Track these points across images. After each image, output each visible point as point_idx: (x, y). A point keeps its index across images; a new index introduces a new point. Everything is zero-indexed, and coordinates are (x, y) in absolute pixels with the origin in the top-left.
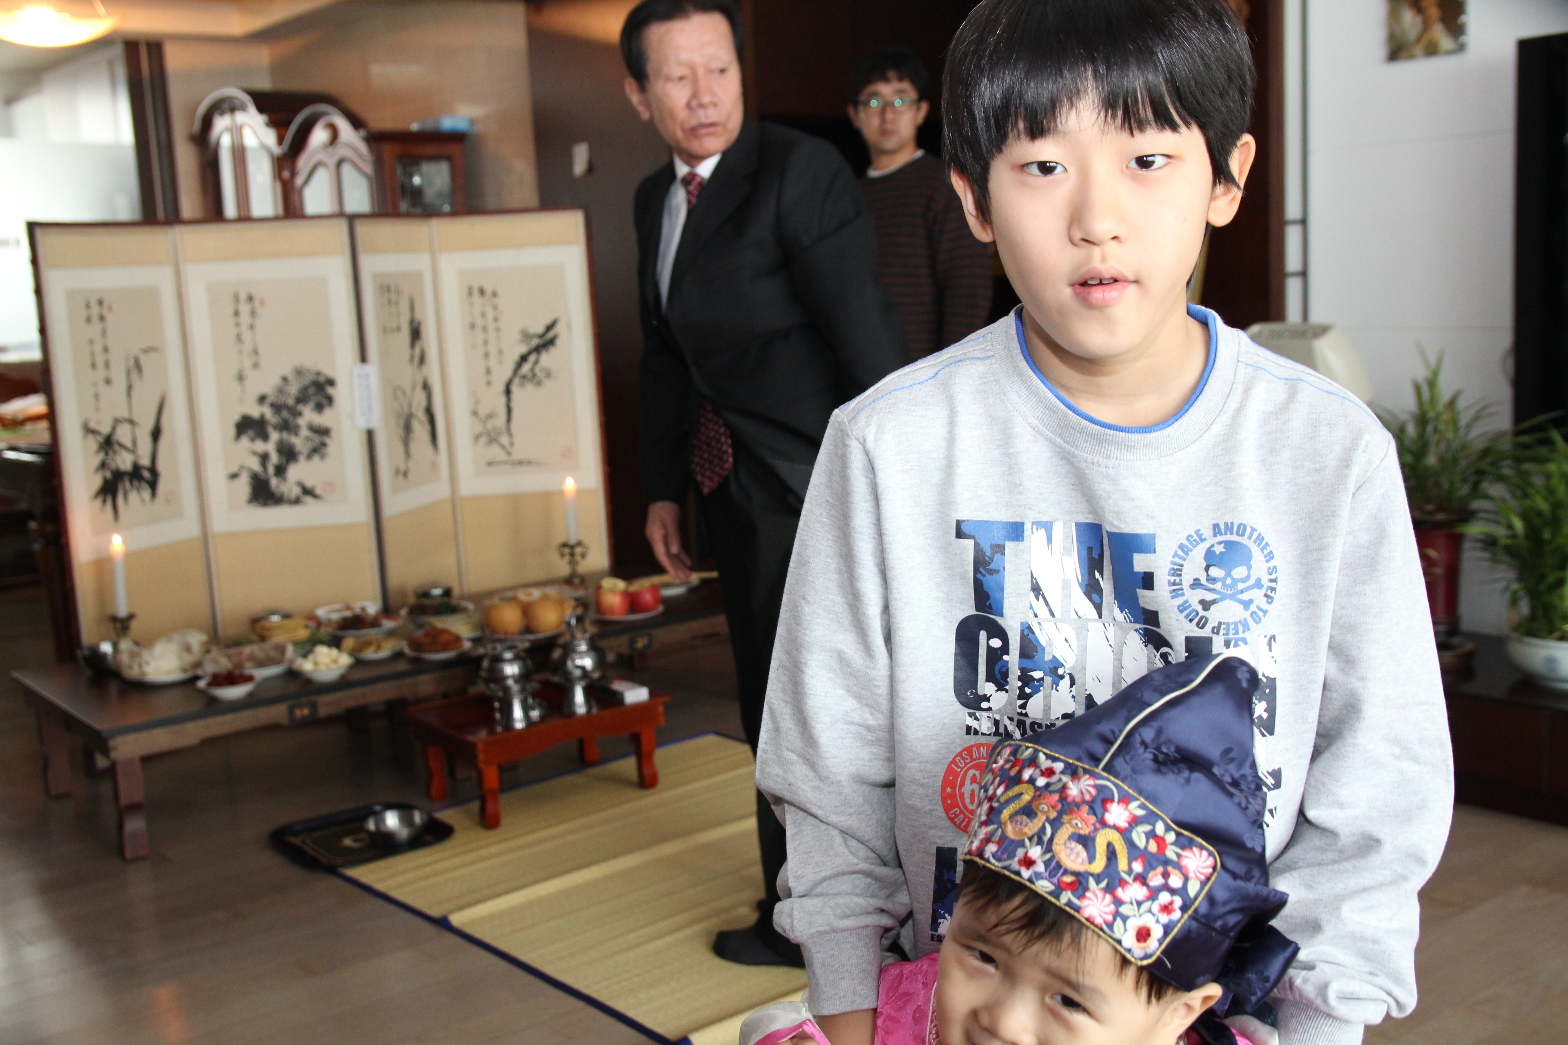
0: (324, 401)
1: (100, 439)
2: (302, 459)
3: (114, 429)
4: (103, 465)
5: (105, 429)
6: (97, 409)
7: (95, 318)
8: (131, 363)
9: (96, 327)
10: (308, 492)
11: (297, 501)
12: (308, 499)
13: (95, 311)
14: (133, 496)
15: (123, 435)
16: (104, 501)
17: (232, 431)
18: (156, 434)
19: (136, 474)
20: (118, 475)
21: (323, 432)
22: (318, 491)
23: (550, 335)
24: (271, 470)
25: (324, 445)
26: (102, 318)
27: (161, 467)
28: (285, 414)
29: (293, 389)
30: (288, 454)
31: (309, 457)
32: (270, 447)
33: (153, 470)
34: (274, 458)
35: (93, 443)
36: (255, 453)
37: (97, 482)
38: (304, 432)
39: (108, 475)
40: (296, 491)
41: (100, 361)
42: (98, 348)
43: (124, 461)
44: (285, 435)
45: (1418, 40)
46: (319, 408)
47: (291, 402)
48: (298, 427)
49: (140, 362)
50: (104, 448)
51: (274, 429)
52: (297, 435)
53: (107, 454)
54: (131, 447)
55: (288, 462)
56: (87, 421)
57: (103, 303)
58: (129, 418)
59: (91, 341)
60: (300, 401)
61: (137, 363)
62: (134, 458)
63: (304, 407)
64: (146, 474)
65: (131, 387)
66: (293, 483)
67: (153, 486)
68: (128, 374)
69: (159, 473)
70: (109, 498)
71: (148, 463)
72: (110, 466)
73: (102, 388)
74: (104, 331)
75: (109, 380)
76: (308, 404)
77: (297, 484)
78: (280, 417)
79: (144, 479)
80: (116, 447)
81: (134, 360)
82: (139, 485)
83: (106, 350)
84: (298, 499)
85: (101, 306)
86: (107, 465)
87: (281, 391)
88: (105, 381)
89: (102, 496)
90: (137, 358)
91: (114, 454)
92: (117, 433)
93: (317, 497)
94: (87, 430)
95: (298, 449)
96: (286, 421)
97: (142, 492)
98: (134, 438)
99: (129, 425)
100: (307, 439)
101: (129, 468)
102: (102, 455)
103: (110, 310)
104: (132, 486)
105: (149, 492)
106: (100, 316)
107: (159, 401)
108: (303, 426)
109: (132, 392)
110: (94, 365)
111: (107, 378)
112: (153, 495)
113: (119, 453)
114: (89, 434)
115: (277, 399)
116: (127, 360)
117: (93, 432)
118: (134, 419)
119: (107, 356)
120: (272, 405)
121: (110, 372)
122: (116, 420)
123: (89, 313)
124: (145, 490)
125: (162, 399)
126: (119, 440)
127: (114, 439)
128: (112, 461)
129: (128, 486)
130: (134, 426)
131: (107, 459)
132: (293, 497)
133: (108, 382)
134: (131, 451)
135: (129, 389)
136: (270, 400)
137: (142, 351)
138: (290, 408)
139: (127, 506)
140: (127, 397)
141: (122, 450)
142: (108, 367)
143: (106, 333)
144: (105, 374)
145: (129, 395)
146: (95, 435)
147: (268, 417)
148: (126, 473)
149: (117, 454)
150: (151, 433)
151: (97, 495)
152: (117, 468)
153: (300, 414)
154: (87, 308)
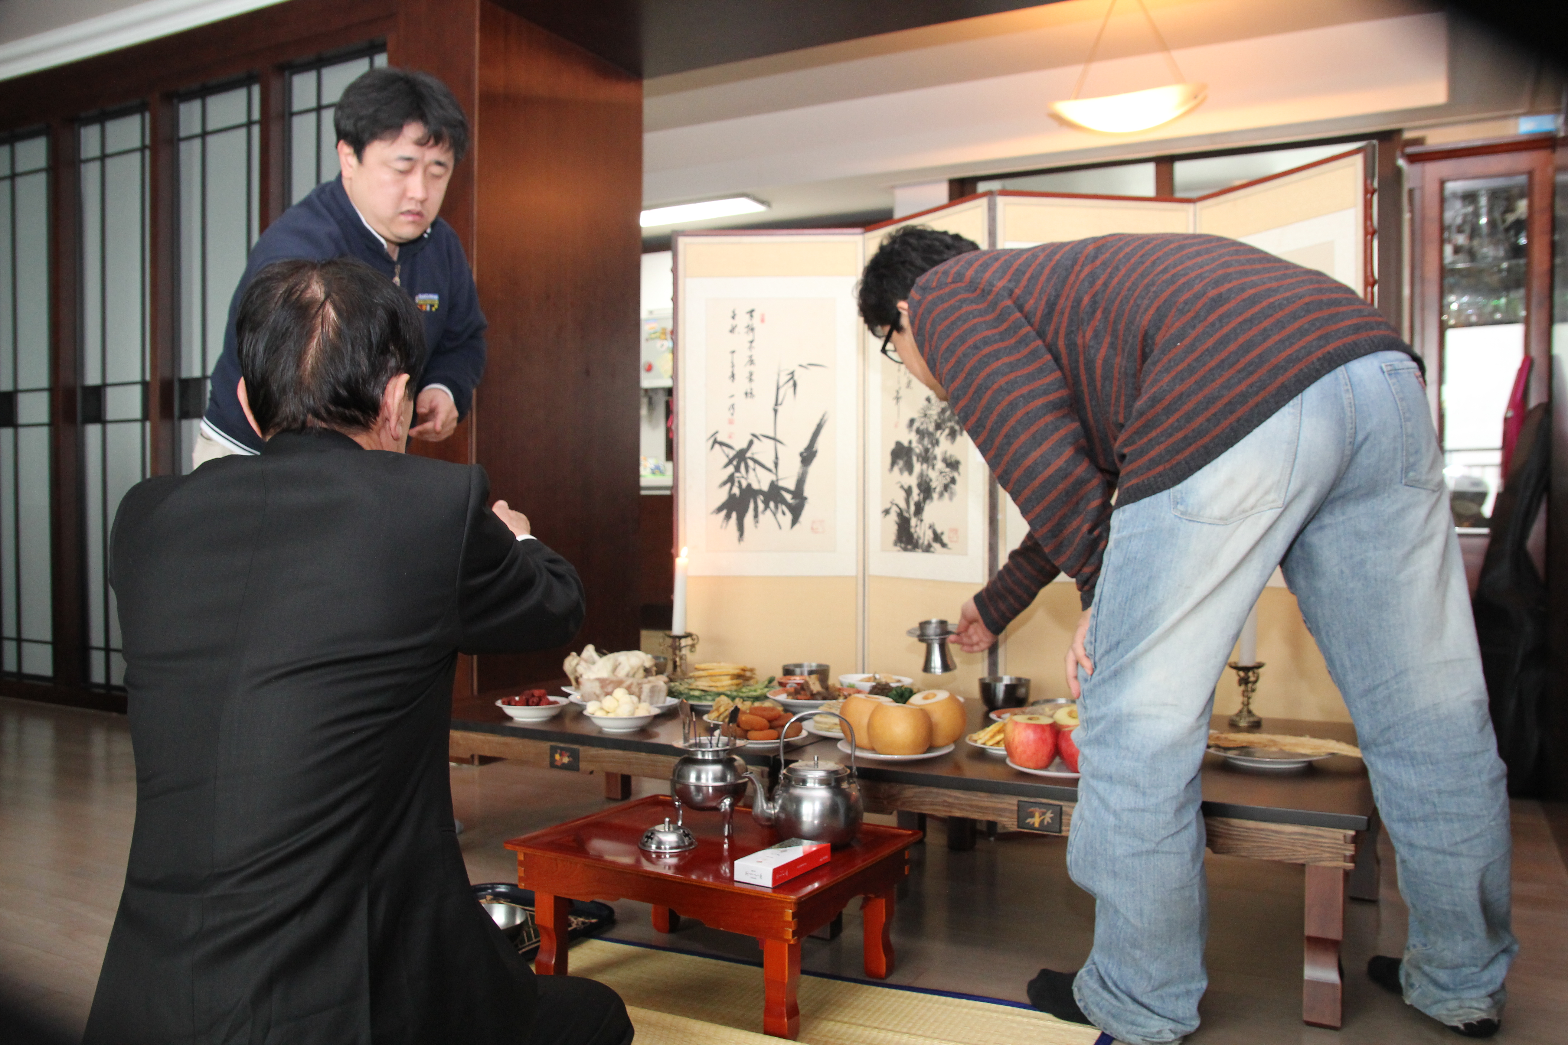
1: (732, 453)
2: (935, 496)
3: (751, 443)
4: (731, 479)
5: (740, 444)
6: (731, 422)
7: (741, 329)
8: (784, 378)
9: (742, 337)
10: (937, 538)
11: (928, 549)
12: (936, 546)
13: (743, 320)
14: (766, 517)
15: (763, 451)
16: (728, 517)
17: (888, 459)
18: (808, 456)
19: (774, 494)
20: (749, 493)
21: (954, 465)
22: (945, 539)
24: (913, 508)
25: (953, 481)
27: (807, 492)
28: (926, 441)
30: (926, 489)
31: (941, 495)
32: (912, 481)
33: (798, 493)
34: (916, 496)
35: (721, 456)
36: (902, 487)
37: (722, 496)
38: (940, 465)
39: (736, 491)
40: (929, 535)
41: (742, 373)
42: (741, 359)
43: (761, 480)
44: (925, 466)
46: (952, 435)
48: (935, 458)
49: (796, 378)
50: (735, 463)
51: (918, 460)
52: (933, 468)
53: (737, 469)
54: (771, 466)
55: (925, 499)
56: (717, 432)
57: (754, 314)
58: (772, 435)
59: (733, 352)
60: (938, 427)
61: (792, 378)
62: (774, 478)
63: (941, 434)
64: (788, 497)
65: (779, 401)
66: (927, 526)
67: (796, 511)
68: (778, 389)
69: (806, 499)
70: (734, 515)
71: (792, 486)
72: (739, 483)
73: (740, 400)
74: (751, 342)
75: (751, 393)
76: (944, 430)
77: (930, 527)
78: (923, 445)
79: (784, 501)
80: (750, 463)
81: (789, 374)
82: (777, 507)
83: (752, 362)
84: (929, 546)
85: (752, 316)
86: (736, 480)
87: (925, 415)
88: (746, 394)
89: (724, 512)
90: (792, 373)
91: (747, 471)
92: (754, 449)
93: (944, 545)
94: (715, 442)
95: (933, 484)
96: (927, 450)
97: (779, 515)
98: (777, 458)
99: (772, 442)
100: (941, 473)
101: (765, 487)
102: (731, 469)
103: (763, 321)
104: (767, 506)
105: (789, 516)
106: (748, 326)
107: (817, 421)
108: (939, 457)
109: (780, 408)
110: (733, 376)
111: (749, 391)
112: (795, 521)
113: (754, 470)
114: (717, 446)
115: (922, 423)
116: (779, 375)
117: (722, 444)
118: (778, 437)
119: (752, 368)
120: (918, 431)
121: (754, 385)
122: (754, 435)
123: (734, 322)
124: (784, 513)
125: (821, 420)
126: (756, 457)
127: (749, 455)
128: (743, 477)
129: (761, 506)
130: (779, 445)
131: (737, 475)
132: (926, 543)
133: (748, 394)
134: (770, 470)
135: (776, 404)
136: (916, 425)
137: (801, 366)
138: (931, 435)
139: (756, 527)
140: (772, 413)
141: (758, 468)
142: (751, 380)
143: (754, 344)
144: (747, 386)
145: (776, 411)
146: (725, 449)
147: (914, 445)
148: (760, 492)
149: (751, 471)
150: (801, 454)
151: (719, 510)
152: (749, 485)
153: (937, 443)
154: (733, 318)
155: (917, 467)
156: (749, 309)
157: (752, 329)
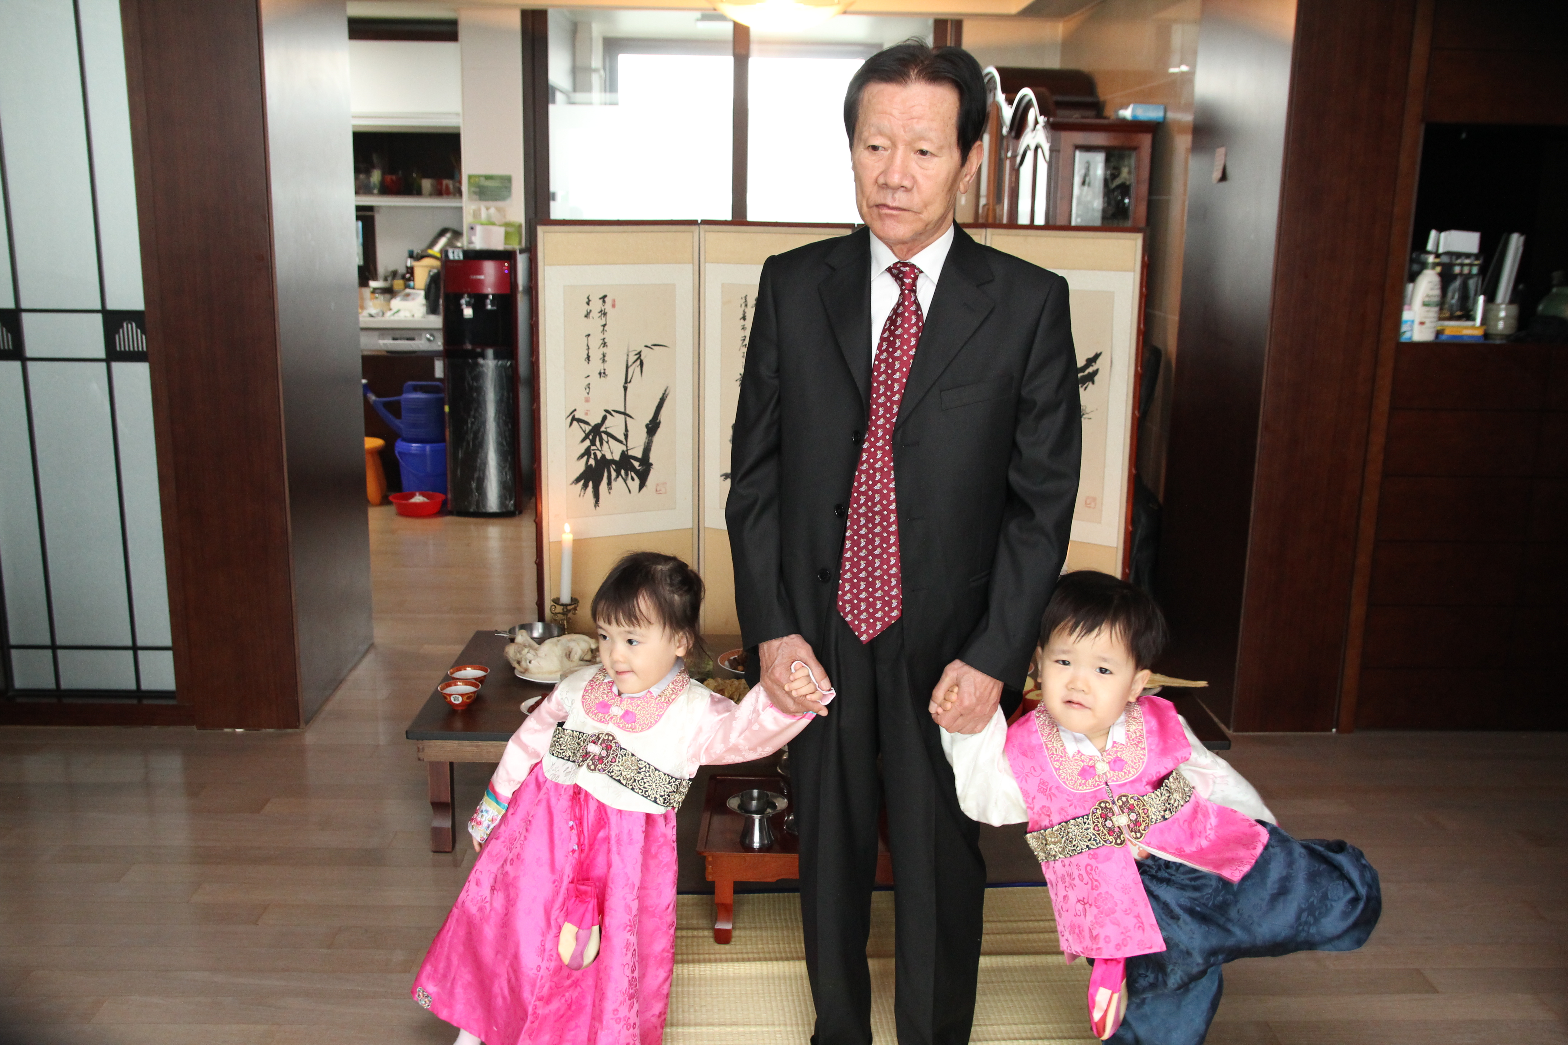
1: (588, 429)
3: (604, 418)
4: (587, 452)
5: (594, 420)
7: (595, 314)
8: (632, 358)
9: (596, 322)
13: (596, 305)
14: (618, 484)
15: (615, 425)
16: (585, 486)
18: (653, 427)
19: (624, 463)
20: (604, 463)
26: (604, 314)
27: (653, 458)
33: (645, 461)
35: (578, 432)
37: (580, 467)
39: (592, 462)
41: (596, 355)
42: (595, 342)
43: (613, 451)
49: (642, 357)
50: (591, 437)
53: (593, 443)
54: (622, 438)
56: (575, 410)
57: (606, 299)
58: (623, 410)
59: (589, 335)
61: (639, 358)
62: (625, 449)
64: (636, 464)
65: (629, 380)
67: (643, 477)
68: (627, 368)
69: (651, 464)
70: (591, 484)
71: (639, 455)
72: (595, 454)
73: (595, 379)
74: (604, 326)
75: (604, 373)
79: (633, 469)
80: (604, 436)
81: (636, 355)
82: (627, 474)
83: (604, 344)
85: (604, 302)
86: (592, 452)
88: (600, 374)
89: (582, 482)
90: (639, 353)
91: (601, 444)
92: (607, 423)
94: (574, 419)
97: (629, 481)
98: (627, 430)
99: (623, 417)
101: (617, 457)
102: (587, 443)
103: (614, 306)
104: (618, 474)
105: (637, 481)
106: (601, 311)
107: (660, 396)
109: (629, 385)
110: (588, 358)
111: (602, 371)
112: (642, 485)
113: (607, 442)
114: (575, 423)
116: (628, 355)
117: (579, 421)
118: (628, 412)
119: (605, 350)
121: (606, 366)
122: (607, 411)
123: (589, 308)
124: (633, 479)
125: (664, 394)
126: (609, 430)
127: (603, 429)
128: (598, 450)
129: (614, 474)
130: (628, 418)
131: (593, 448)
133: (603, 374)
134: (620, 442)
135: (626, 382)
137: (646, 346)
139: (610, 493)
140: (623, 390)
141: (611, 440)
142: (604, 361)
143: (606, 328)
144: (600, 367)
145: (625, 388)
146: (581, 424)
148: (613, 461)
149: (605, 443)
150: (647, 426)
151: (577, 480)
152: (603, 456)
154: (588, 303)
156: (601, 296)
157: (605, 314)
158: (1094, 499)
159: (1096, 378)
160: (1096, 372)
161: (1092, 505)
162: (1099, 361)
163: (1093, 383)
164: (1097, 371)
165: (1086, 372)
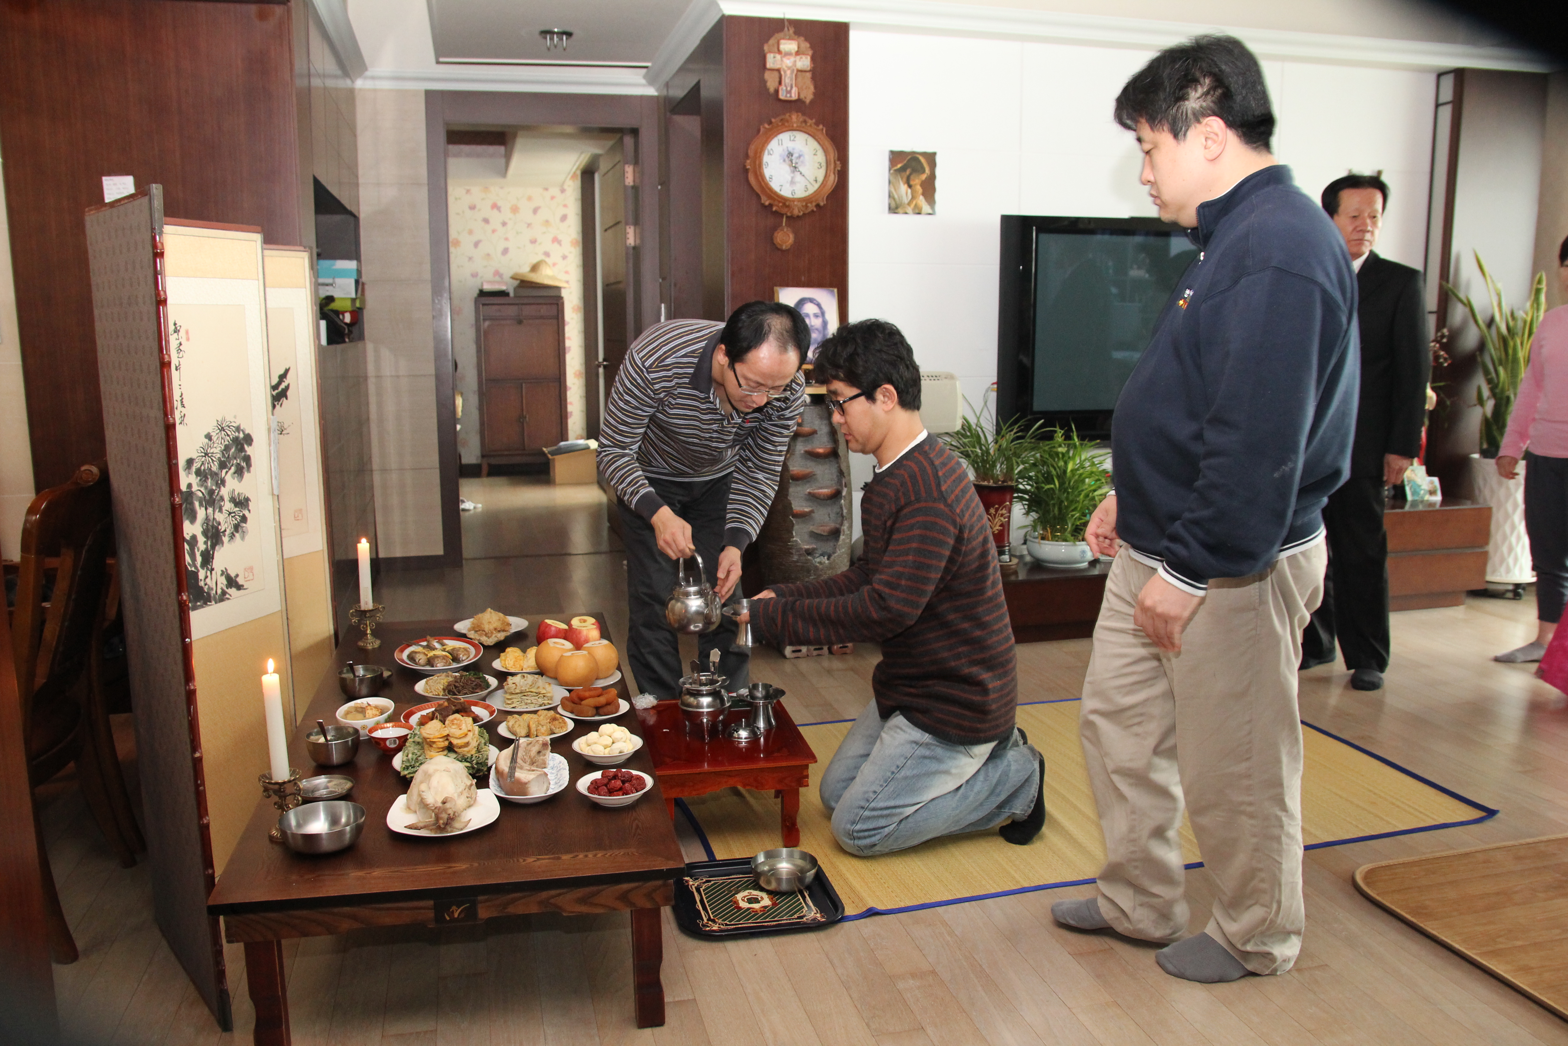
0: (244, 464)
2: (225, 539)
10: (232, 582)
11: (223, 597)
12: (232, 591)
21: (242, 503)
22: (240, 581)
23: (283, 386)
24: (199, 559)
25: (244, 519)
28: (210, 483)
29: (217, 450)
30: (214, 536)
31: (232, 536)
32: (199, 528)
34: (202, 544)
38: (228, 506)
40: (222, 583)
44: (210, 510)
45: (909, 204)
46: (240, 472)
47: (215, 468)
48: (222, 499)
51: (201, 505)
52: (221, 511)
55: (213, 547)
60: (223, 465)
63: (227, 472)
66: (220, 573)
76: (230, 469)
77: (223, 573)
78: (206, 488)
84: (224, 593)
87: (206, 454)
93: (239, 587)
95: (222, 528)
96: (211, 492)
100: (230, 513)
108: (226, 498)
115: (203, 463)
120: (198, 473)
132: (219, 591)
136: (196, 465)
138: (214, 475)
147: (195, 488)
153: (223, 482)
155: (201, 513)
158: (301, 510)
159: (289, 393)
160: (287, 387)
161: (300, 517)
162: (289, 376)
163: (287, 399)
164: (289, 385)
165: (280, 389)
